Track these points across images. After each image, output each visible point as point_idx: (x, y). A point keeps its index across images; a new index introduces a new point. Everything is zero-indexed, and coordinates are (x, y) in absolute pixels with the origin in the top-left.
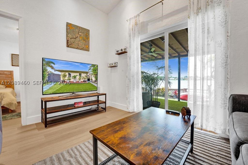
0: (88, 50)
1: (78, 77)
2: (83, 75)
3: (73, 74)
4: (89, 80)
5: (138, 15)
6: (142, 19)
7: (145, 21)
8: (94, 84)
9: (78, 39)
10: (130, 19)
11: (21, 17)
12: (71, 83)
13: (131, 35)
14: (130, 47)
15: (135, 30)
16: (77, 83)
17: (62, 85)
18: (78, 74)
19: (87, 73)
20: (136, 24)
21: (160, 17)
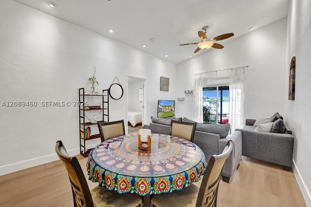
0: (168, 91)
1: (168, 109)
2: (170, 108)
3: (166, 108)
4: (171, 110)
5: (202, 74)
6: (204, 76)
7: (206, 77)
8: (173, 112)
9: (165, 85)
10: (196, 74)
11: (147, 79)
12: (166, 112)
13: (197, 83)
14: (195, 90)
15: (199, 81)
16: (168, 112)
17: (163, 113)
18: (168, 107)
19: (171, 106)
20: (200, 79)
21: (215, 78)
